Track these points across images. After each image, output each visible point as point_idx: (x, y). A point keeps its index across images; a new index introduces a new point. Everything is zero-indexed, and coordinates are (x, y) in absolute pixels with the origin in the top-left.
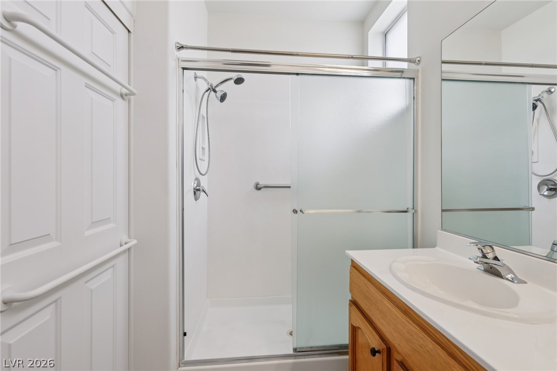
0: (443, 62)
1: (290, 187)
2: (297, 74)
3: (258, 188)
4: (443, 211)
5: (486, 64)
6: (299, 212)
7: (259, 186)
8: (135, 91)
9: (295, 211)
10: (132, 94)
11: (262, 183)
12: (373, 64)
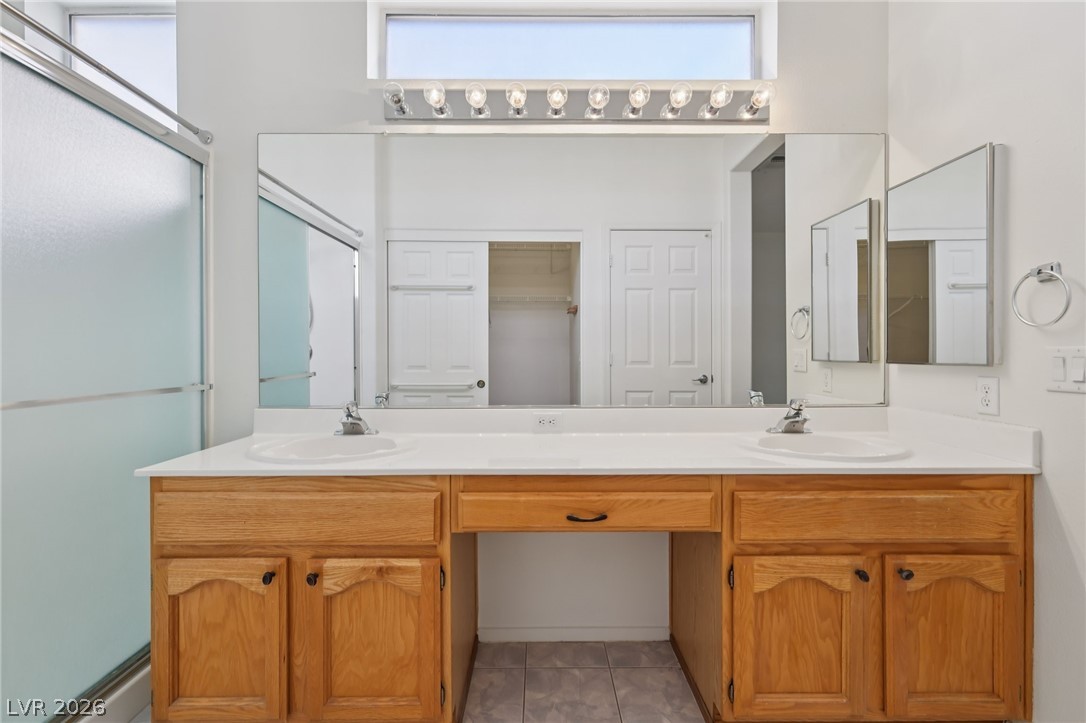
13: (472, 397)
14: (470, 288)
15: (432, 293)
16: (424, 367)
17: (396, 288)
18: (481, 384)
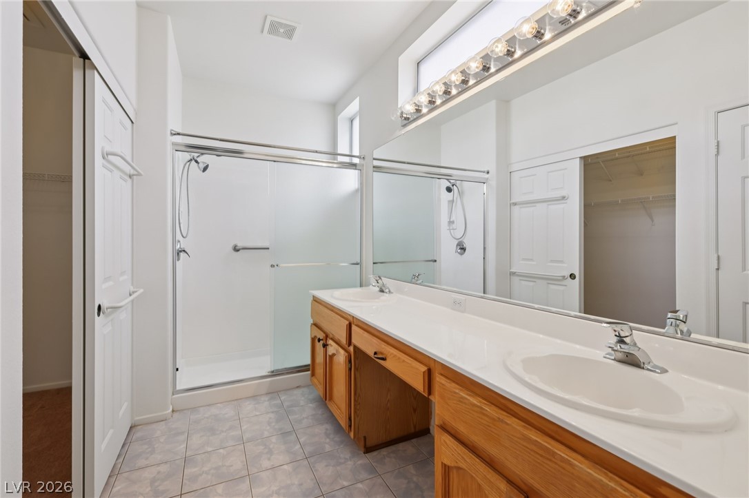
0: (374, 159)
1: (268, 249)
2: (275, 161)
3: (236, 249)
4: (374, 263)
5: (408, 163)
6: (276, 266)
7: (237, 248)
8: (142, 173)
9: (272, 266)
10: (139, 174)
11: (240, 245)
12: (341, 159)
13: (566, 286)
14: (564, 198)
15: (537, 205)
16: (532, 260)
17: (515, 204)
18: (572, 276)
